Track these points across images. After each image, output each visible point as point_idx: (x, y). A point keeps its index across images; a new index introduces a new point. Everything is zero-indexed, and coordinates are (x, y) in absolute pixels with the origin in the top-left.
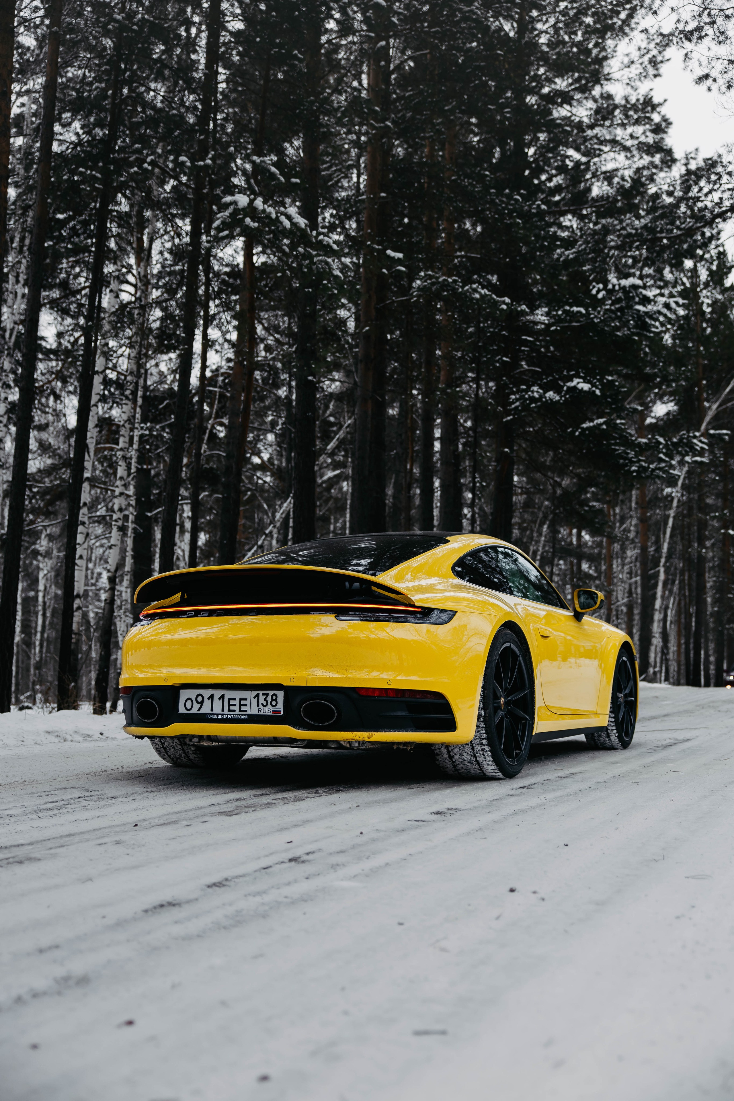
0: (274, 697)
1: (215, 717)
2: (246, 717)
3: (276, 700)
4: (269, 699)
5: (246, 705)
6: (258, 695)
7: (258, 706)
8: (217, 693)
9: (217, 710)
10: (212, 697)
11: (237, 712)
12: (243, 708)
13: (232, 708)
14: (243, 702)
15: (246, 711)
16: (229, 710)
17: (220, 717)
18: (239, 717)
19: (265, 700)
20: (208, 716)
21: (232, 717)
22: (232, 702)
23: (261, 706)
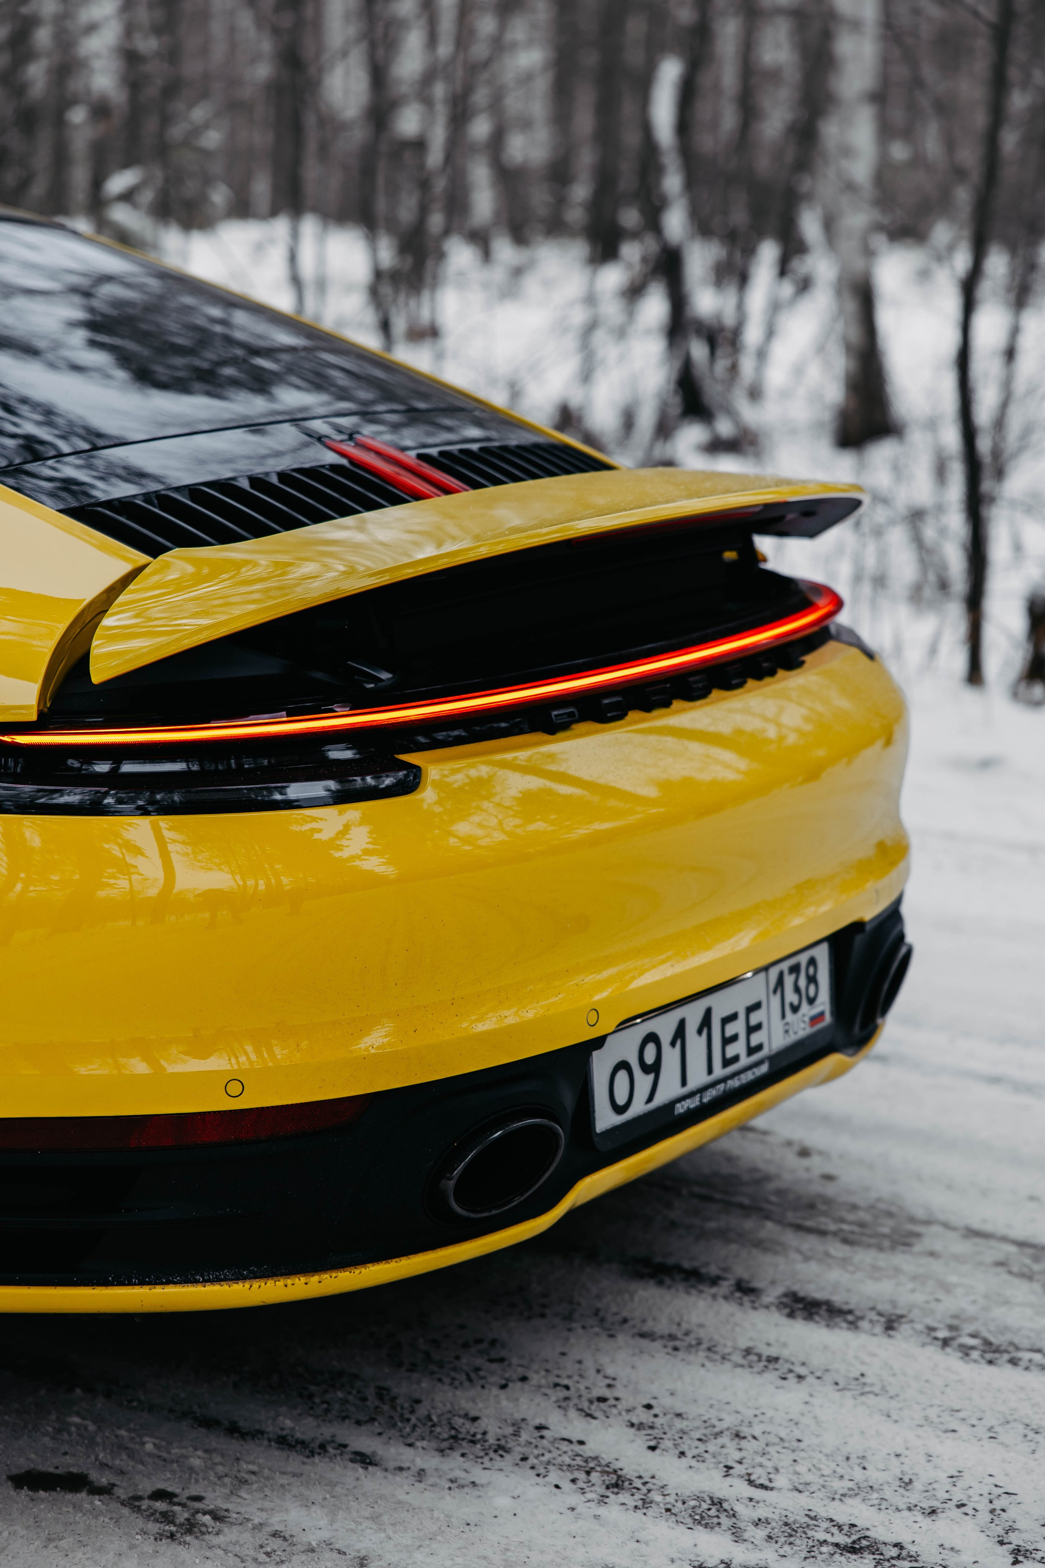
0: (811, 970)
1: (692, 1103)
2: (764, 1069)
3: (812, 979)
4: (802, 983)
5: (758, 1027)
6: (780, 982)
7: (783, 1016)
8: (693, 1014)
9: (698, 1077)
10: (680, 1033)
11: (744, 1061)
12: (755, 1039)
13: (731, 1051)
14: (755, 1018)
15: (759, 1047)
16: (726, 1062)
17: (708, 1097)
18: (749, 1077)
19: (797, 990)
20: (680, 1108)
21: (734, 1083)
22: (730, 1029)
23: (789, 1016)
